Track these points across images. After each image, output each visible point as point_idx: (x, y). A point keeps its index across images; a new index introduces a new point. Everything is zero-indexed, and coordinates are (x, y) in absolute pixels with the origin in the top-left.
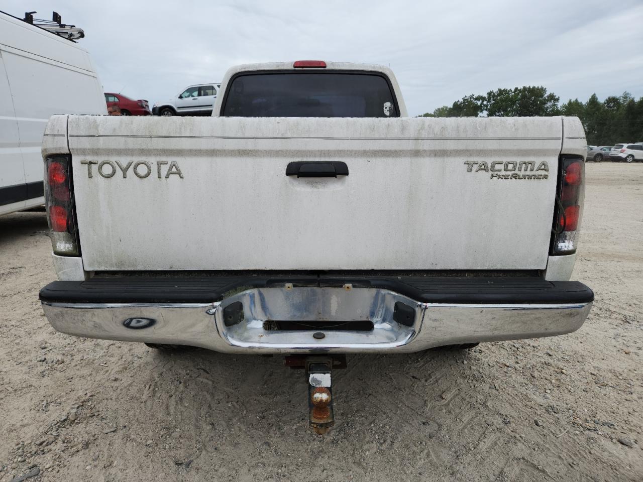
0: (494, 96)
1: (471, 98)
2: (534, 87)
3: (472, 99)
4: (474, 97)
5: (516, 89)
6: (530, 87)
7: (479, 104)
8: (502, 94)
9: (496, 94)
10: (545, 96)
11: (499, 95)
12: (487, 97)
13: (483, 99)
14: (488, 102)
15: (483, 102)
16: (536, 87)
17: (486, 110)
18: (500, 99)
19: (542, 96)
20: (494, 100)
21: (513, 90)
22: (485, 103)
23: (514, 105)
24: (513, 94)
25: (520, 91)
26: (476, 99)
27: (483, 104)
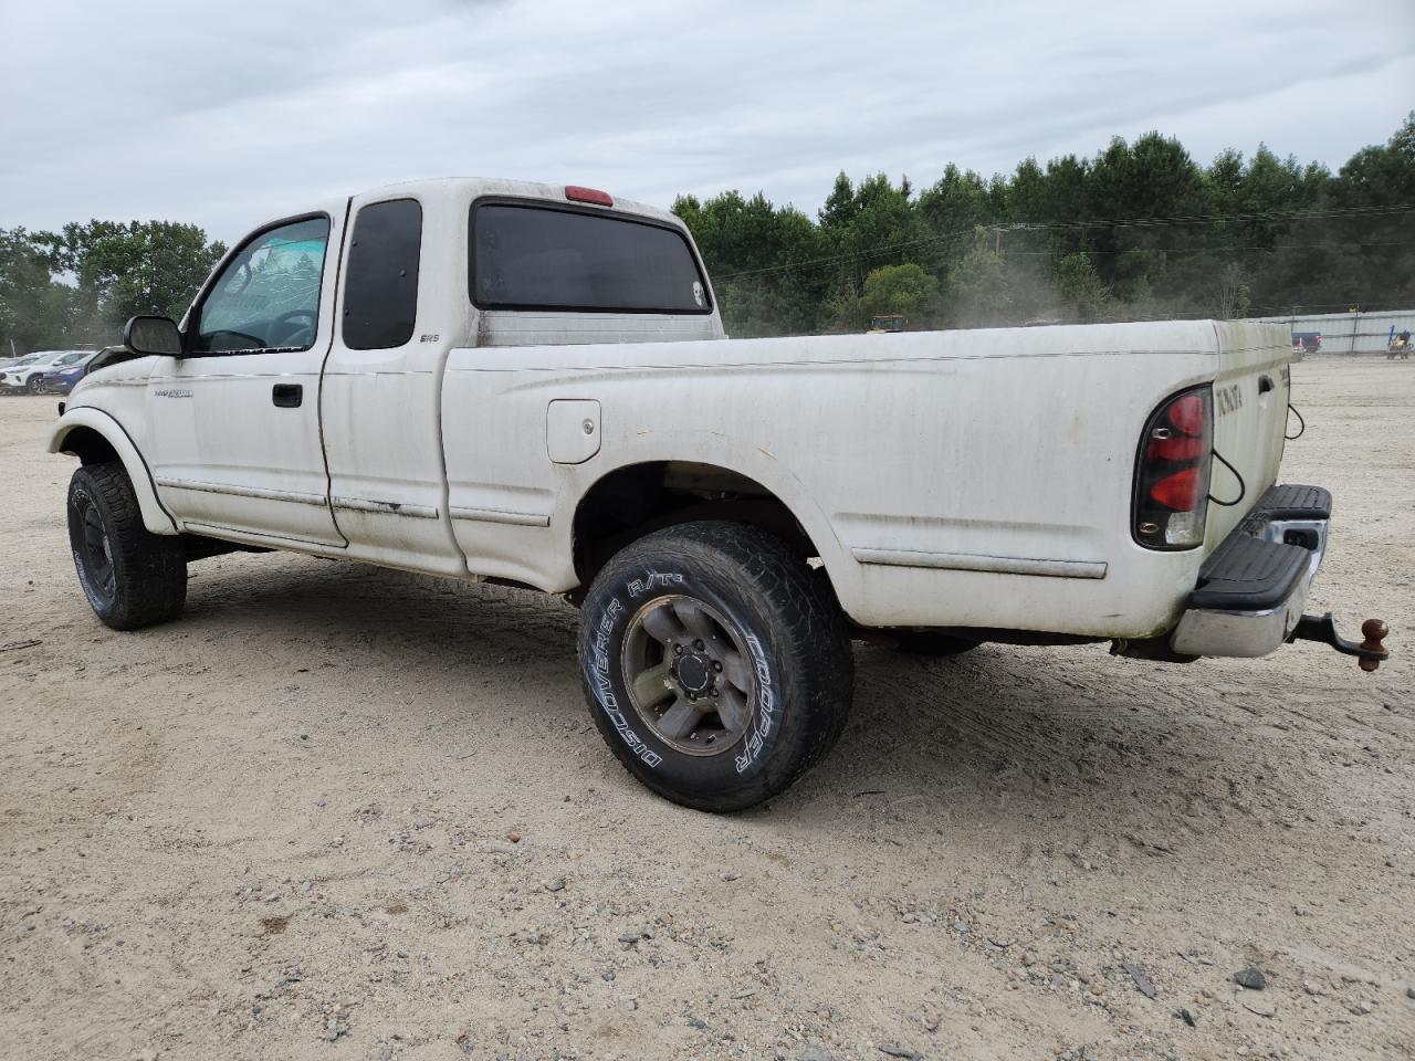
0: (83, 236)
1: (17, 236)
2: (176, 226)
3: (22, 240)
4: (28, 233)
5: (135, 224)
6: (166, 222)
7: (49, 254)
8: (104, 234)
9: (88, 232)
10: (206, 246)
11: (95, 235)
12: (65, 238)
13: (58, 241)
14: (73, 248)
15: (56, 248)
16: (182, 225)
17: (71, 267)
18: (102, 245)
19: (199, 246)
20: (88, 246)
21: (128, 227)
22: (63, 250)
23: (141, 260)
24: (131, 235)
25: (145, 229)
26: (36, 239)
27: (59, 254)
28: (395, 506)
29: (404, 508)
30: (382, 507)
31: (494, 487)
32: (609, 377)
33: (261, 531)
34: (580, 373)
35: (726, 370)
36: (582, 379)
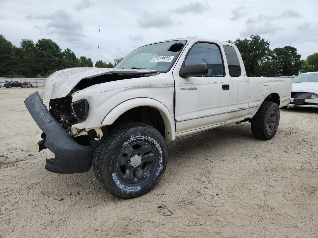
28: (243, 108)
29: (244, 108)
30: (241, 109)
31: (257, 101)
32: (269, 82)
33: (217, 124)
34: (264, 82)
35: (276, 81)
36: (265, 82)
